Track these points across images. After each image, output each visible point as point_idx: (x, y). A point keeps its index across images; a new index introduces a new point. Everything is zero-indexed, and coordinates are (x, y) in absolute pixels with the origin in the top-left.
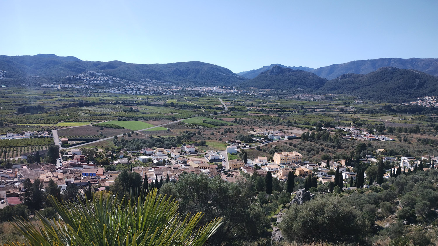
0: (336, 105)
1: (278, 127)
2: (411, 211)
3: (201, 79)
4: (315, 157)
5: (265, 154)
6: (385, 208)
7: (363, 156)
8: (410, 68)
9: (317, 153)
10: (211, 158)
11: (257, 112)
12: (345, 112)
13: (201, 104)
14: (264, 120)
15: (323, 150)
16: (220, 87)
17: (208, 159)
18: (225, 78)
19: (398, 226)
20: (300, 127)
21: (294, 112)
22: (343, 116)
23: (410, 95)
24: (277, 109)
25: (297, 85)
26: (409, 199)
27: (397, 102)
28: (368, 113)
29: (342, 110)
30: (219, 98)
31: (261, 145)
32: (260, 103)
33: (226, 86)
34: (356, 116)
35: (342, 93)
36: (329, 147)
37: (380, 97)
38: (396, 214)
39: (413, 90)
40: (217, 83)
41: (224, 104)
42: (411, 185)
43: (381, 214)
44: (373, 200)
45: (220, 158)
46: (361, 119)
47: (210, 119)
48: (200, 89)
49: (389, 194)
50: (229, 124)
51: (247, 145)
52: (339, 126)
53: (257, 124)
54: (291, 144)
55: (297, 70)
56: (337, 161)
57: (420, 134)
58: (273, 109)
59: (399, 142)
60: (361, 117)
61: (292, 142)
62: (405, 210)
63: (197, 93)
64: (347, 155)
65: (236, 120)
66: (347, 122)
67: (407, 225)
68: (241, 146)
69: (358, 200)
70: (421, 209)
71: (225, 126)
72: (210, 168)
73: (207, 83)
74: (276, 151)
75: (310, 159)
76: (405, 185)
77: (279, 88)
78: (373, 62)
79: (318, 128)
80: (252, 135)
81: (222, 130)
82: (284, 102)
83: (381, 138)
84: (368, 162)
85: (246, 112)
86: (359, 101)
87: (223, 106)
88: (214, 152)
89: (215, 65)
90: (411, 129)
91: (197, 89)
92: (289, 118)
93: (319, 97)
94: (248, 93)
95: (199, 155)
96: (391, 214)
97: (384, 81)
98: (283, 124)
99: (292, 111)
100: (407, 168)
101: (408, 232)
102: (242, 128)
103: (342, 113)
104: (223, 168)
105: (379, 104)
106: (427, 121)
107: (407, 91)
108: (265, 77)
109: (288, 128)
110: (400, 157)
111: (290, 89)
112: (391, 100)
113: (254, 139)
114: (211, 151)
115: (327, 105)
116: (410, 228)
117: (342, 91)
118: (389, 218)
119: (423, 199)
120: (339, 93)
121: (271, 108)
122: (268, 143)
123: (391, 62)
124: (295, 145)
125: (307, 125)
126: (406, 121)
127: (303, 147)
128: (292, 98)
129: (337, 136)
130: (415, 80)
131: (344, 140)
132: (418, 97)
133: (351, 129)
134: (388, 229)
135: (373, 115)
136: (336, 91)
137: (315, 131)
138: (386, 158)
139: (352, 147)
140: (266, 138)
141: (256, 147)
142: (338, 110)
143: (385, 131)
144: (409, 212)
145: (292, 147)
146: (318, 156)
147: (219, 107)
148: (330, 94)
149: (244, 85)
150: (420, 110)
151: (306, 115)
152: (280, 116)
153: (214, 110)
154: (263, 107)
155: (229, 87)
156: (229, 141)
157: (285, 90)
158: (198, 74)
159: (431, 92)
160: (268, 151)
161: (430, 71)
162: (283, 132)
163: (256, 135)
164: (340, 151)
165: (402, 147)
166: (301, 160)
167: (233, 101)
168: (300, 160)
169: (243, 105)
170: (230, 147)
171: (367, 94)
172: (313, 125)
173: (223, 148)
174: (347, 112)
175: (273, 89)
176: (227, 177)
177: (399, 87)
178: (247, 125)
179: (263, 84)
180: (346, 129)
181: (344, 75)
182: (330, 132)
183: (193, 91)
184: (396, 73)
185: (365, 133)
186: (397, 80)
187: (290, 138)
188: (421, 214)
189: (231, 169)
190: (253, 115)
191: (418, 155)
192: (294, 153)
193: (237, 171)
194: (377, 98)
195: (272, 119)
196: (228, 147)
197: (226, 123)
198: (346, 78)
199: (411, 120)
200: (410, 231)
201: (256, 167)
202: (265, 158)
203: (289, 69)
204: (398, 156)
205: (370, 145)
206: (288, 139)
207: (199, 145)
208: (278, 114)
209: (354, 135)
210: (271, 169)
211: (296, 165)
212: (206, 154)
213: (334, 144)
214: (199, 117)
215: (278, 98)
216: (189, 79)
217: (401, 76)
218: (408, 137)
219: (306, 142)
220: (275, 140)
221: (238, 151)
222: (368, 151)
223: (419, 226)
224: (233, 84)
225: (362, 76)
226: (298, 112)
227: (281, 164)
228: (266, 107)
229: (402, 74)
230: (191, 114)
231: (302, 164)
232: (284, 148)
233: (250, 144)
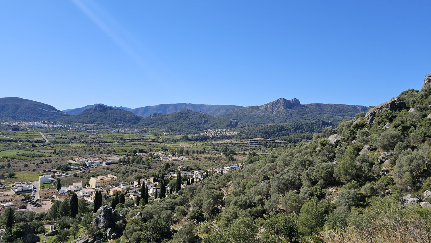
0: (149, 137)
1: (98, 155)
2: (200, 211)
3: (21, 115)
4: (129, 178)
5: (82, 179)
6: (179, 212)
7: (167, 173)
8: (198, 110)
9: (131, 175)
10: (19, 190)
11: (79, 144)
12: (156, 141)
13: (18, 138)
14: (85, 150)
15: (136, 171)
16: (42, 122)
17: (14, 191)
18: (48, 114)
19: (188, 227)
20: (118, 154)
21: (114, 142)
22: (154, 145)
23: (199, 129)
24: (99, 141)
25: (117, 121)
26: (198, 200)
27: (192, 134)
28: (172, 141)
29: (154, 140)
30: (40, 132)
31: (78, 172)
32: (83, 136)
33: (49, 122)
34: (163, 144)
35: (154, 127)
36: (142, 169)
37: (180, 131)
38: (188, 216)
39: (201, 125)
40: (39, 118)
41: (45, 138)
42: (199, 189)
43: (176, 218)
44: (170, 206)
45: (30, 189)
46: (167, 146)
47: (26, 151)
48: (19, 123)
49: (183, 199)
50: (47, 155)
51: (63, 173)
52: (150, 152)
53: (78, 153)
54: (108, 169)
55: (118, 109)
56: (147, 179)
57: (206, 154)
58: (95, 141)
59: (193, 161)
60: (167, 145)
61: (110, 167)
62: (194, 211)
63: (15, 127)
64: (155, 173)
65: (55, 151)
66: (157, 149)
67: (197, 224)
68: (57, 175)
69: (158, 208)
70: (207, 207)
71: (42, 158)
72: (14, 200)
73: (27, 118)
74: (93, 176)
75: (125, 180)
76: (195, 189)
77: (102, 124)
78: (175, 106)
79: (133, 154)
80: (70, 164)
81: (38, 161)
82: (106, 134)
83: (181, 158)
84: (171, 177)
85: (68, 144)
86: (166, 133)
87: (44, 139)
88: (23, 183)
89: (38, 102)
90: (201, 151)
91: (15, 123)
92: (109, 148)
93: (136, 130)
94: (72, 127)
95: (4, 188)
96: (184, 216)
97: (183, 119)
98: (103, 153)
99: (113, 142)
100: (198, 178)
101: (198, 231)
102: (61, 158)
103: (154, 142)
104: (31, 199)
105: (180, 135)
106: (210, 146)
107: (197, 126)
108: (89, 114)
109: (107, 156)
110: (194, 171)
111: (111, 124)
112: (187, 132)
113: (72, 167)
114: (20, 183)
115: (142, 137)
116: (199, 227)
117: (153, 126)
118: (183, 221)
119: (209, 198)
120: (152, 128)
121: (93, 140)
122: (86, 170)
123: (187, 106)
124: (112, 169)
125: (124, 152)
126: (197, 146)
127: (119, 170)
128: (113, 131)
129: (148, 159)
130: (202, 118)
131: (154, 162)
132: (204, 130)
133: (159, 153)
134: (181, 231)
135: (176, 143)
136: (149, 126)
137: (130, 156)
138: (184, 173)
139: (160, 167)
140: (85, 165)
141: (72, 174)
142: (151, 140)
143: (183, 154)
144: (198, 212)
145: (109, 171)
146: (132, 177)
147: (39, 140)
148: (145, 128)
149: (68, 120)
150: (205, 138)
151: (125, 145)
152: (101, 147)
153: (32, 143)
154: (86, 139)
155: (52, 123)
156: (43, 171)
157: (107, 125)
158: (18, 109)
159: (212, 127)
160: (85, 177)
161: (211, 113)
162: (102, 159)
163: (75, 163)
164: (150, 171)
165: (195, 164)
166: (116, 182)
167: (55, 134)
168: (114, 182)
169: (66, 138)
170: (43, 176)
171: (171, 128)
172: (129, 152)
173: (35, 179)
174: (157, 141)
175: (96, 124)
176: (34, 207)
177: (192, 123)
178: (67, 155)
179: (87, 120)
180: (156, 154)
181: (155, 114)
182: (143, 157)
183: (10, 125)
184: (190, 113)
185: (169, 156)
186: (191, 118)
187: (108, 164)
188: (207, 212)
189: (42, 199)
190: (74, 146)
191: (205, 168)
192: (110, 176)
193: (48, 199)
194: (179, 131)
195: (92, 148)
196: (40, 177)
197: (44, 154)
198: (156, 116)
199: (200, 146)
200: (200, 229)
201: (69, 193)
202: (81, 183)
203: (111, 108)
204: (192, 170)
205: (173, 165)
206: (106, 165)
207: (6, 178)
208: (100, 145)
209: (161, 158)
210: (85, 193)
211: (111, 187)
212: (13, 186)
213: (146, 166)
214: (13, 150)
215: (100, 132)
216: (6, 114)
217: (193, 116)
218: (199, 156)
219: (122, 166)
220: (93, 166)
221: (53, 180)
222: (171, 168)
223: (206, 223)
224: (56, 120)
225: (167, 115)
226: (118, 142)
227: (96, 187)
228: (89, 139)
229: (194, 114)
230: (4, 147)
231: (117, 185)
232: (101, 173)
233: (67, 172)
